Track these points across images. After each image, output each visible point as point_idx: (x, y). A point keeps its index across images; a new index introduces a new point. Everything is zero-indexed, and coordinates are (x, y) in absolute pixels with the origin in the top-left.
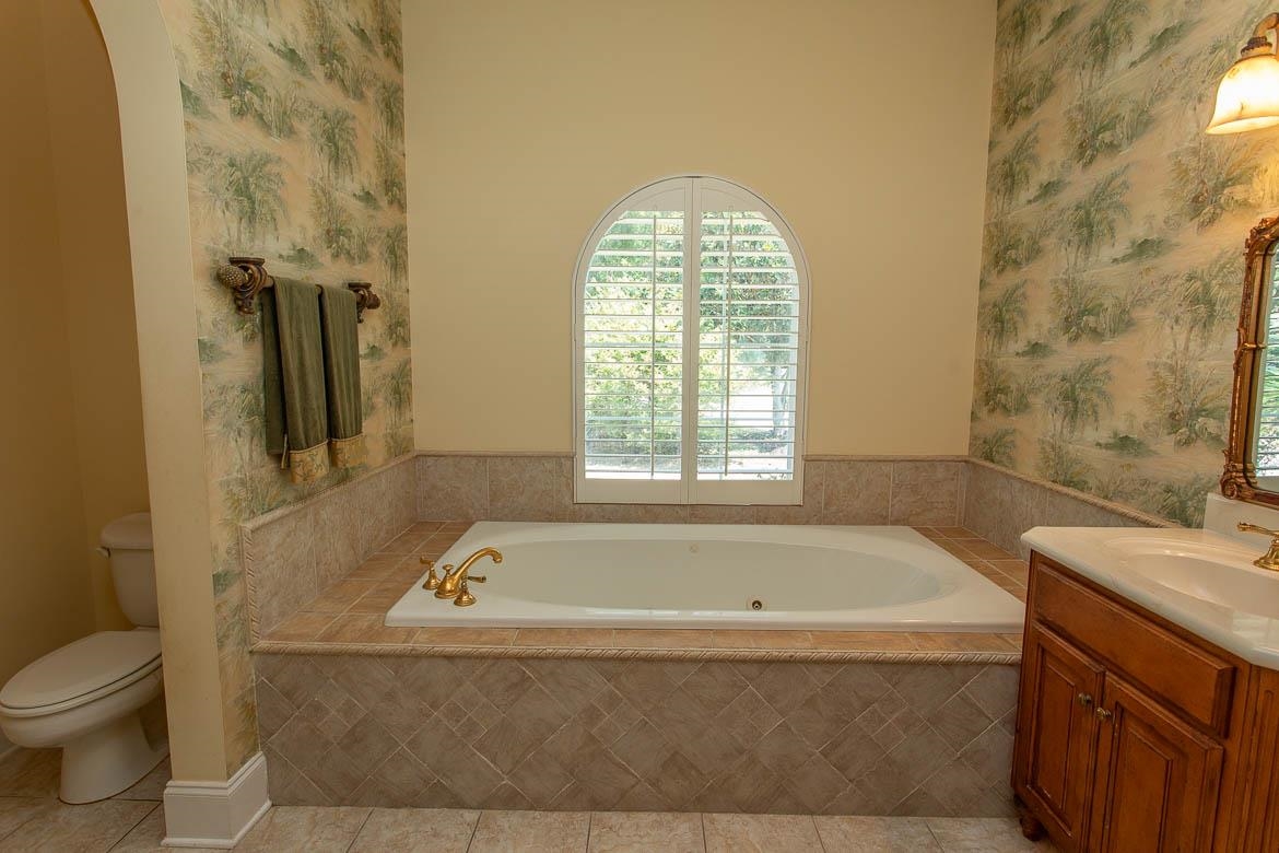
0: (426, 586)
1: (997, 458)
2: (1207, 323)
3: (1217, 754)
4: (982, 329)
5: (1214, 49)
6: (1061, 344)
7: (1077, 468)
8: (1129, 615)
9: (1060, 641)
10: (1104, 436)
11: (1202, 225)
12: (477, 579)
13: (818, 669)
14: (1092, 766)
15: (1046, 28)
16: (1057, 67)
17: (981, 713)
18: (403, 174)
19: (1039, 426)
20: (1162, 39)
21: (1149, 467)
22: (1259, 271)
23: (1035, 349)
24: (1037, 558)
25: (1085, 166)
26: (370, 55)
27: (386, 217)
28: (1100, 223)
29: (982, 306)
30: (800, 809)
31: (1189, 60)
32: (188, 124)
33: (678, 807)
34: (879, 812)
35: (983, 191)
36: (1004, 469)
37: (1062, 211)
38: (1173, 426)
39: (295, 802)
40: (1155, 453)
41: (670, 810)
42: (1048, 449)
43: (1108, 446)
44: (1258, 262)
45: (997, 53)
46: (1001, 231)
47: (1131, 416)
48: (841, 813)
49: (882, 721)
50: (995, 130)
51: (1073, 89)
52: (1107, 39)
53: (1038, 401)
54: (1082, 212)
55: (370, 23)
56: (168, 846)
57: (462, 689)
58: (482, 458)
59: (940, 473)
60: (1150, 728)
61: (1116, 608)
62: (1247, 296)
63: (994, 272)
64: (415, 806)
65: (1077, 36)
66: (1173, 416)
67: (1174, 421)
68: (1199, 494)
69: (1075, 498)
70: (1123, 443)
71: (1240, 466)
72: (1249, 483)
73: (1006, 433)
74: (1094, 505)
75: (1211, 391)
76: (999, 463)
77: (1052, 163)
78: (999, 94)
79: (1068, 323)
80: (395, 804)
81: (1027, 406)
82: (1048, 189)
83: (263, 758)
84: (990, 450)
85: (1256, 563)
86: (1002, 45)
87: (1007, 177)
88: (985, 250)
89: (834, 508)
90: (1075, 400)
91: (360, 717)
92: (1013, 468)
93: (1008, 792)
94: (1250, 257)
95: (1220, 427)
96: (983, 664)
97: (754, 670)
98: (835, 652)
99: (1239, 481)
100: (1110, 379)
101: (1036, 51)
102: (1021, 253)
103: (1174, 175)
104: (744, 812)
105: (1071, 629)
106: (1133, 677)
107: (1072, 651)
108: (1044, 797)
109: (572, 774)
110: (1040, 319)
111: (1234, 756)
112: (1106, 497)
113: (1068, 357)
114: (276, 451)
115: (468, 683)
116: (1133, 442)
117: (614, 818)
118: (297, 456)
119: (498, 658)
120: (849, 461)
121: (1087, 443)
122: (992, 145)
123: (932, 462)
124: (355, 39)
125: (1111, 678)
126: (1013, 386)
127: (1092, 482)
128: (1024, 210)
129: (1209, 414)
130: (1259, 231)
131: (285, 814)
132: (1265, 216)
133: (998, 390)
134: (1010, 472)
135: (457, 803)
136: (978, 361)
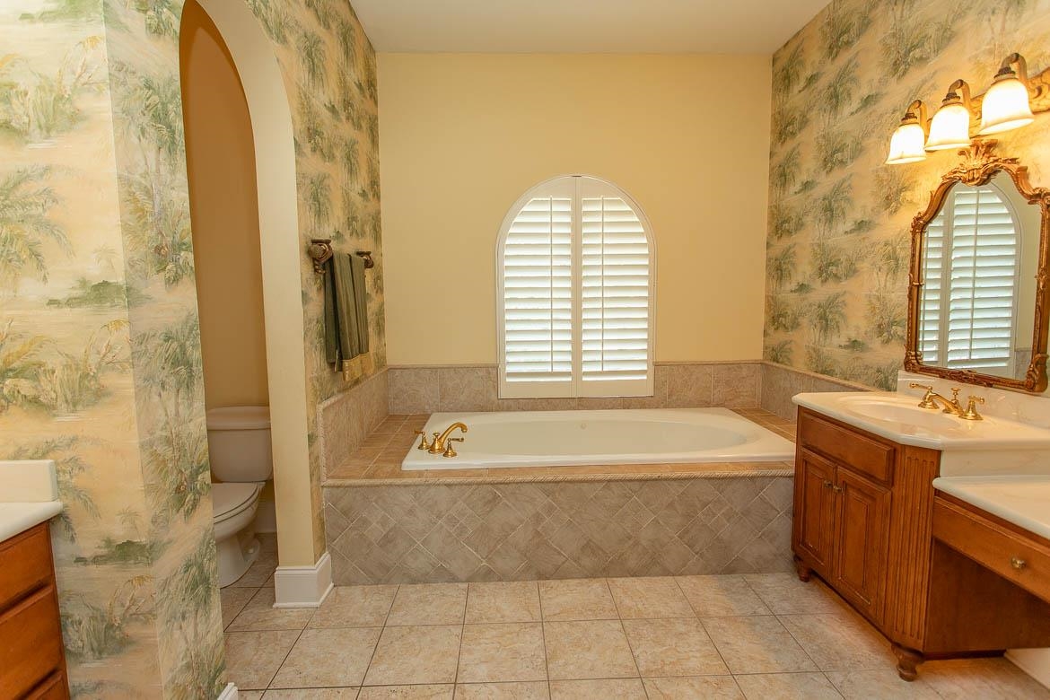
0: (420, 447)
1: (780, 360)
2: (894, 271)
3: (889, 494)
4: (769, 275)
5: (894, 111)
6: (817, 284)
7: (829, 362)
8: (847, 432)
9: (814, 455)
10: (843, 341)
11: (891, 213)
12: (458, 440)
13: (675, 484)
14: (832, 520)
15: (802, 83)
16: (810, 109)
17: (773, 508)
18: (378, 175)
19: (805, 338)
20: (868, 101)
21: (868, 358)
22: (919, 241)
23: (802, 288)
24: (802, 410)
25: (827, 173)
26: (364, 99)
27: (372, 204)
28: (837, 209)
29: (769, 260)
30: (666, 573)
31: (881, 116)
32: (297, 162)
33: (592, 575)
34: (714, 573)
35: (767, 184)
36: (785, 367)
37: (815, 200)
38: (880, 332)
39: (349, 583)
40: (871, 348)
41: (587, 577)
42: (812, 351)
43: (846, 347)
44: (918, 236)
45: (773, 94)
46: (779, 211)
47: (857, 327)
48: (691, 574)
49: (714, 515)
50: (773, 145)
51: (820, 124)
52: (838, 96)
53: (804, 321)
54: (827, 202)
55: (363, 78)
56: (277, 608)
57: (456, 505)
58: (434, 369)
59: (744, 372)
60: (859, 490)
61: (841, 429)
62: (913, 255)
63: (776, 238)
64: (426, 582)
65: (820, 92)
66: (879, 326)
67: (880, 329)
68: (894, 373)
69: (828, 381)
70: (854, 345)
71: (913, 353)
72: (918, 363)
73: (786, 343)
74: (839, 384)
75: (898, 310)
76: (782, 363)
77: (808, 170)
78: (775, 121)
79: (821, 270)
80: (414, 582)
81: (798, 325)
82: (807, 186)
83: (329, 555)
84: (776, 355)
85: (919, 405)
86: (776, 90)
87: (781, 176)
88: (769, 223)
89: (674, 398)
90: (827, 319)
91: (391, 526)
92: (792, 366)
93: (790, 554)
94: (914, 233)
95: (902, 331)
96: (773, 477)
97: (636, 486)
98: (685, 474)
99: (913, 363)
100: (845, 305)
101: (797, 98)
102: (792, 226)
103: (876, 182)
104: (633, 576)
105: (820, 447)
106: (851, 466)
107: (821, 459)
108: (809, 548)
109: (525, 556)
110: (804, 269)
111: (896, 495)
112: (845, 379)
113: (821, 292)
114: (332, 361)
115: (460, 502)
116: (859, 343)
117: (553, 583)
118: (346, 363)
119: (479, 484)
120: (684, 366)
121: (834, 346)
122: (772, 155)
123: (738, 365)
124: (358, 90)
125: (840, 469)
126: (790, 312)
127: (838, 371)
128: (792, 198)
129: (898, 324)
130: (918, 219)
131: (342, 590)
132: (919, 210)
133: (780, 316)
134: (788, 368)
135: (453, 579)
136: (767, 297)
